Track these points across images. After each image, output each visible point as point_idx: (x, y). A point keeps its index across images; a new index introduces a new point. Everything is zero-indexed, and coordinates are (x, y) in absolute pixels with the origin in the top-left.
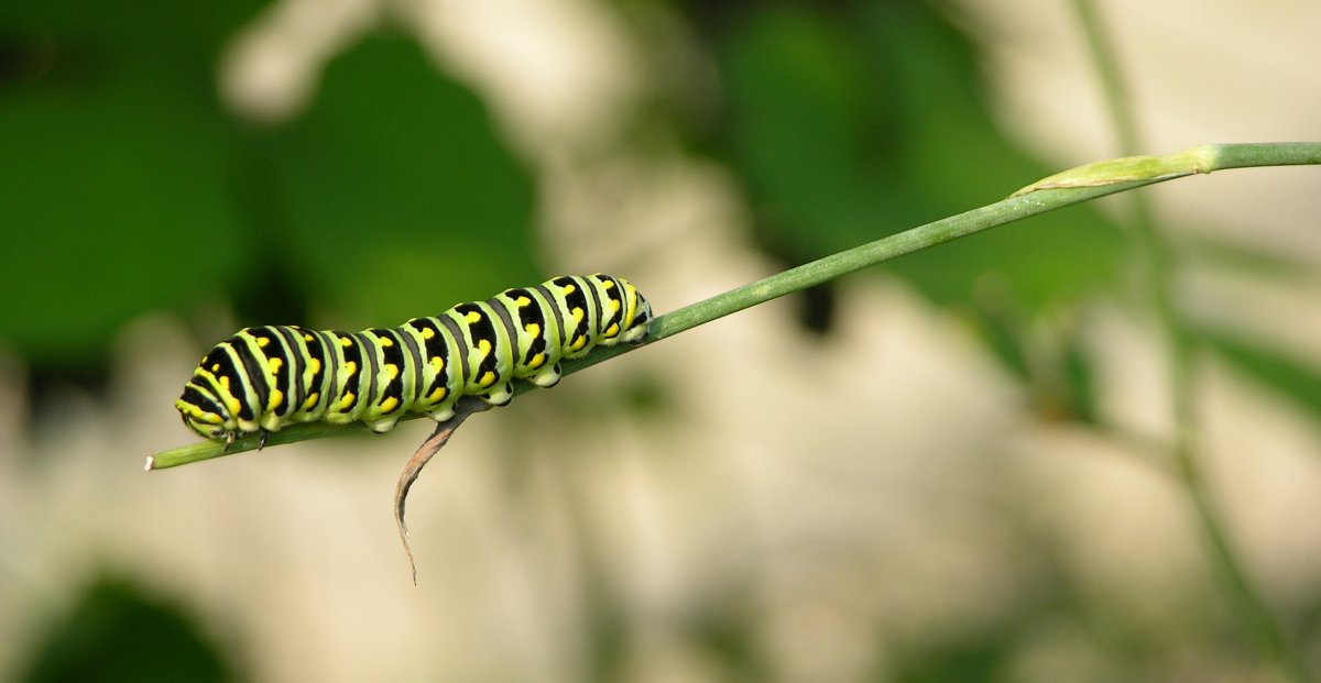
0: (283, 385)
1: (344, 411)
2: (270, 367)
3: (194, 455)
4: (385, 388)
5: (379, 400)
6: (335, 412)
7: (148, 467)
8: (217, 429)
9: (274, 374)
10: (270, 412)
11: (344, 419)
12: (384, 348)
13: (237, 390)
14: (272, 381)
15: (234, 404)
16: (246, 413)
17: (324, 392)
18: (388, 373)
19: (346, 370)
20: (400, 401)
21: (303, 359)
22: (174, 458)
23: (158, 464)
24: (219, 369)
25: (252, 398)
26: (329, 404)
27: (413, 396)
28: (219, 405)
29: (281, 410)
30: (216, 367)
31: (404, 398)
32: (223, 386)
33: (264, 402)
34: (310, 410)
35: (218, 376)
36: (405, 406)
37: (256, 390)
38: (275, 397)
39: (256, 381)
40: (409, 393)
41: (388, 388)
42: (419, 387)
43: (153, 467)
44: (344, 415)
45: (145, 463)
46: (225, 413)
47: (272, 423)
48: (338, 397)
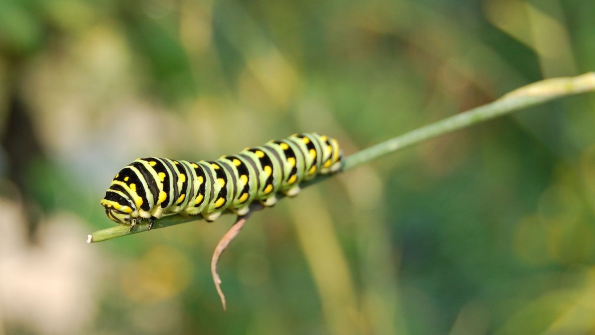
0: (166, 189)
1: (197, 206)
2: (159, 178)
3: (114, 234)
4: (218, 192)
5: (215, 199)
6: (192, 206)
7: (89, 241)
8: (127, 217)
9: (161, 182)
10: (158, 206)
11: (196, 211)
12: (216, 170)
13: (141, 192)
14: (160, 186)
15: (139, 200)
16: (145, 206)
17: (188, 194)
18: (219, 184)
19: (198, 181)
20: (226, 201)
21: (176, 174)
22: (103, 236)
23: (95, 239)
24: (129, 180)
25: (149, 196)
26: (189, 202)
27: (231, 198)
28: (130, 201)
29: (164, 204)
30: (126, 179)
31: (227, 199)
32: (132, 189)
33: (156, 199)
34: (179, 205)
35: (128, 183)
36: (227, 204)
37: (152, 192)
38: (162, 196)
39: (151, 186)
40: (229, 196)
41: (220, 192)
42: (235, 193)
43: (92, 242)
44: (196, 208)
45: (87, 238)
46: (133, 206)
47: (158, 212)
48: (195, 197)
